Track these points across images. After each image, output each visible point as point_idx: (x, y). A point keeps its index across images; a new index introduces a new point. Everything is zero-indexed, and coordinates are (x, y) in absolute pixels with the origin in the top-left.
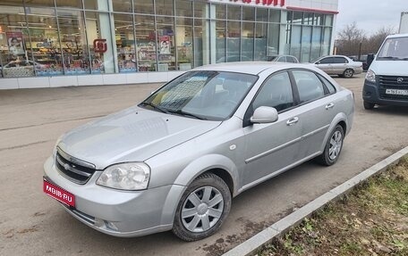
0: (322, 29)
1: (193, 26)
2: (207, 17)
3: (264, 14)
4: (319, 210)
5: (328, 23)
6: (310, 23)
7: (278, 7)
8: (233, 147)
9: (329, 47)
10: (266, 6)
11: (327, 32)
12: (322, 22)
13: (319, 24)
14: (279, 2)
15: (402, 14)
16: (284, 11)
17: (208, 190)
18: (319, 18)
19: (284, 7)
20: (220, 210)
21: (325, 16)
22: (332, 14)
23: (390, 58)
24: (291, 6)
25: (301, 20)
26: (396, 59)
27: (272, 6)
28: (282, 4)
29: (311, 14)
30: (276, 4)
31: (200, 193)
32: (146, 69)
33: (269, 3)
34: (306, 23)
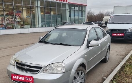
0: (82, 11)
1: (31, 9)
2: (36, 6)
3: (60, 5)
4: (115, 76)
5: (84, 9)
6: (77, 9)
7: (65, 2)
8: (86, 56)
9: (85, 18)
10: (60, 2)
11: (84, 13)
12: (82, 9)
13: (80, 9)
14: (65, 0)
15: (114, 7)
16: (67, 4)
17: (80, 72)
18: (80, 7)
19: (67, 3)
20: (84, 79)
21: (83, 6)
22: (85, 6)
23: (113, 23)
24: (70, 2)
25: (74, 8)
26: (116, 23)
27: (62, 2)
28: (67, 1)
29: (77, 5)
30: (64, 1)
31: (78, 73)
32: (10, 28)
33: (62, 1)
34: (75, 9)
